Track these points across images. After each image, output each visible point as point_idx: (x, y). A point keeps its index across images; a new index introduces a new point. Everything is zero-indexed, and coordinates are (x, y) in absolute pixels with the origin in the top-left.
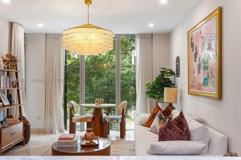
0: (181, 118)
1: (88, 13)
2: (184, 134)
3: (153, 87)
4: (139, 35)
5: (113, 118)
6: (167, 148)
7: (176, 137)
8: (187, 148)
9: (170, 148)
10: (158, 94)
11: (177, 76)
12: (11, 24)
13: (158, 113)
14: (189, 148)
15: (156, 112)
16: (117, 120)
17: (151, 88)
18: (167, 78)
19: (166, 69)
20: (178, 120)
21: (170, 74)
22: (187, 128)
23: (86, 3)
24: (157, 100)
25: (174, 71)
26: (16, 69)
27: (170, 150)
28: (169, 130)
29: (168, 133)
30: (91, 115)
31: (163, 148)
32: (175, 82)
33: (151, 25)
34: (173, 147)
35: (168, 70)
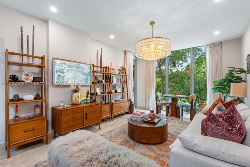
0: (231, 112)
1: (152, 31)
2: (233, 132)
3: (220, 84)
4: (208, 45)
5: (184, 105)
6: (199, 145)
7: (220, 133)
8: (230, 154)
9: (203, 146)
10: (226, 89)
11: (248, 72)
12: (125, 52)
13: (218, 104)
14: (235, 156)
15: (216, 104)
16: (187, 107)
17: (218, 84)
18: (236, 76)
19: (235, 68)
20: (227, 114)
21: (240, 72)
22: (241, 125)
23: (151, 25)
24: (225, 95)
25: (245, 70)
26: (126, 74)
27: (203, 149)
28: (210, 124)
29: (209, 127)
30: (170, 101)
31: (192, 144)
32: (246, 79)
33: (217, 33)
34: (207, 147)
35: (237, 69)
